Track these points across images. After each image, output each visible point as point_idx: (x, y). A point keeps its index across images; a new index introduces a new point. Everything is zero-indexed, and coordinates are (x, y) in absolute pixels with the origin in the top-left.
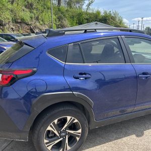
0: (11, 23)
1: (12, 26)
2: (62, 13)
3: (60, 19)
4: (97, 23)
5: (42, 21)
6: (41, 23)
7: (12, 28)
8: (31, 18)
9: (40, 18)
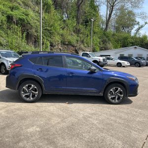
0: (60, 45)
1: (60, 47)
2: (107, 37)
3: (104, 42)
4: (135, 47)
5: (87, 43)
6: (86, 45)
7: (60, 49)
8: (77, 41)
9: (85, 41)
